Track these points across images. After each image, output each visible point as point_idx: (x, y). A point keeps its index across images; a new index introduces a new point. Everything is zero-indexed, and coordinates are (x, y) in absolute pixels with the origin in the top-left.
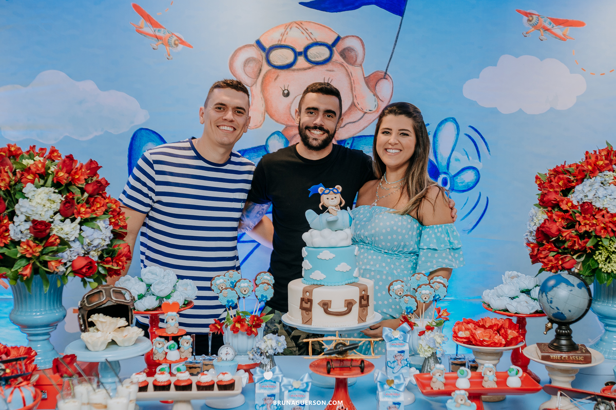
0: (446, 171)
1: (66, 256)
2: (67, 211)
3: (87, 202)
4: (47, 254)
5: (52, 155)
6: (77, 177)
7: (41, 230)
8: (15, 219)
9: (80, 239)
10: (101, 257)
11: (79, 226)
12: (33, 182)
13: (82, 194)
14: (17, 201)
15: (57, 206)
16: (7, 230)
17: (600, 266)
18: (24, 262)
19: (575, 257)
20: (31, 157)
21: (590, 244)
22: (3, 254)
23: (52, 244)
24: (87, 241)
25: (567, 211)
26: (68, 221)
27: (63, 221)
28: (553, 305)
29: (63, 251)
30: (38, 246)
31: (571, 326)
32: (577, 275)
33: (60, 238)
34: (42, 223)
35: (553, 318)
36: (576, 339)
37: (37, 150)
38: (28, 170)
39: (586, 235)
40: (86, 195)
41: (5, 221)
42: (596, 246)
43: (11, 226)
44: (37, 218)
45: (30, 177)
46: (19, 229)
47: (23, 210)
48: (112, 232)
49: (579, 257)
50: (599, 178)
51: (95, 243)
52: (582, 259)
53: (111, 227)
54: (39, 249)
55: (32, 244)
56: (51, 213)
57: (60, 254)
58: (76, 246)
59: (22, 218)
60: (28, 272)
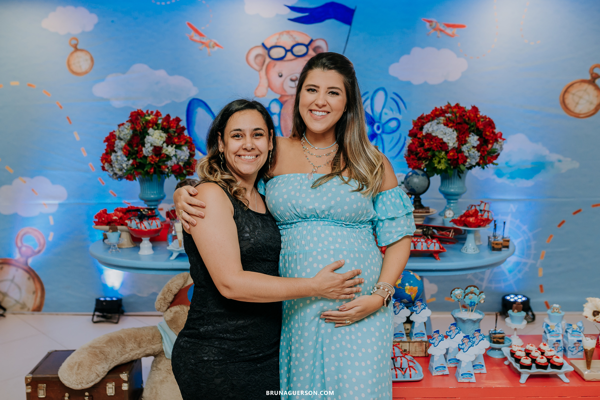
0: (379, 120)
1: (169, 163)
2: (169, 142)
3: (178, 136)
4: (160, 162)
5: (158, 114)
6: (172, 125)
7: (157, 150)
8: (146, 145)
9: (175, 156)
10: (184, 165)
11: (174, 149)
12: (152, 127)
13: (175, 133)
14: (145, 137)
15: (164, 139)
16: (142, 151)
17: (436, 165)
18: (149, 166)
19: (424, 162)
20: (149, 116)
21: (430, 154)
22: (140, 163)
23: (163, 157)
24: (178, 157)
25: (419, 138)
26: (170, 146)
27: (167, 146)
28: (410, 185)
29: (167, 161)
30: (157, 157)
31: (421, 196)
32: (423, 170)
33: (166, 155)
34: (158, 147)
35: (411, 192)
36: (423, 202)
37: (149, 112)
38: (148, 122)
39: (429, 150)
40: (176, 134)
41: (140, 147)
42: (434, 156)
43: (144, 149)
44: (155, 145)
45: (150, 125)
46: (147, 150)
47: (149, 141)
48: (189, 153)
49: (426, 162)
50: (436, 121)
51: (182, 158)
52: (427, 163)
53: (189, 151)
54: (157, 160)
55: (154, 157)
56: (162, 142)
57: (166, 163)
58: (174, 159)
59: (149, 145)
60: (152, 170)
